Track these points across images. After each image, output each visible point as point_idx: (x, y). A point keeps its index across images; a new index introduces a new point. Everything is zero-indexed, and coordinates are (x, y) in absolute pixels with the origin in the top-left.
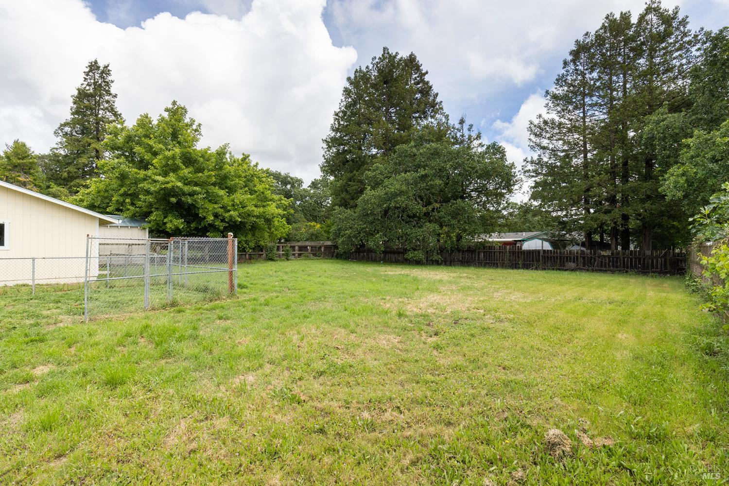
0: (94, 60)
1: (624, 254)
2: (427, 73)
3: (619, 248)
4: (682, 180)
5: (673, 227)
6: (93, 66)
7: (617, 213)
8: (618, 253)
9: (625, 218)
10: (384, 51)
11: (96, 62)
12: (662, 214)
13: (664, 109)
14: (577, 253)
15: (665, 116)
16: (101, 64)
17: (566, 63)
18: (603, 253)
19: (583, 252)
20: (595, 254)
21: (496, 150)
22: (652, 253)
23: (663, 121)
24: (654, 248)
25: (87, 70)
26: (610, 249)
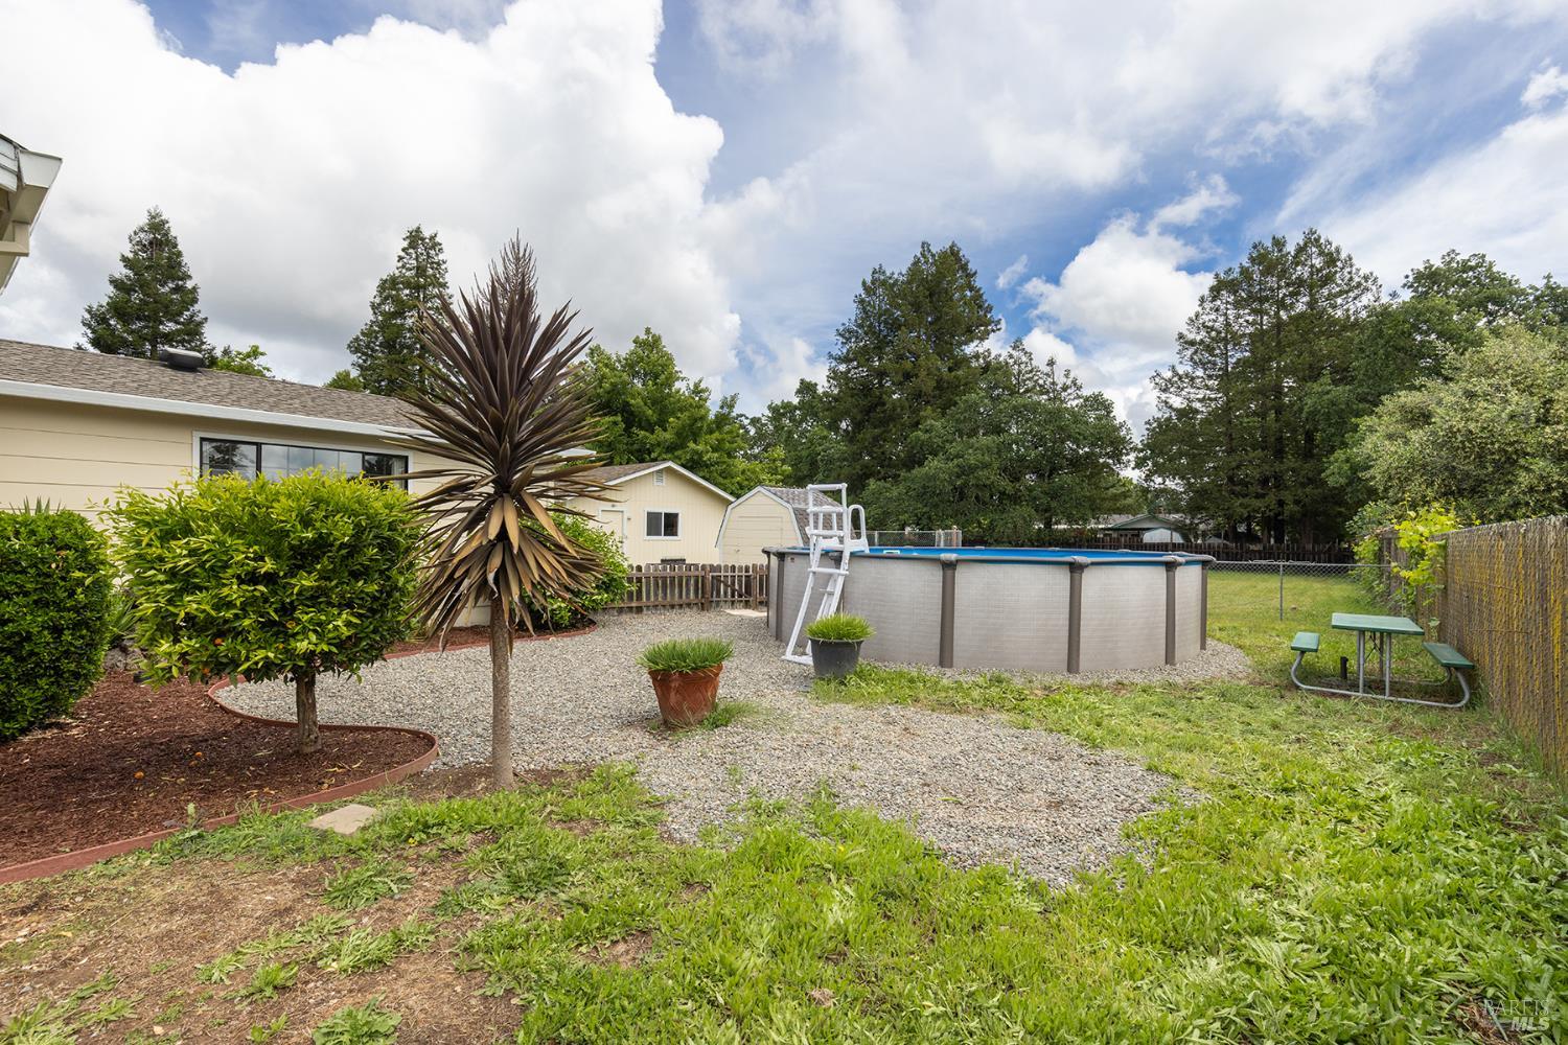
0: (414, 227)
1: (1278, 548)
2: (976, 273)
3: (1272, 541)
4: (1346, 467)
5: (1340, 513)
6: (415, 238)
7: (1271, 499)
8: (1271, 547)
9: (1281, 503)
10: (923, 247)
11: (418, 230)
12: (1325, 499)
13: (1326, 379)
14: (1219, 547)
15: (1329, 388)
16: (427, 234)
17: (1202, 300)
18: (1252, 547)
19: (1226, 546)
20: (1242, 548)
21: (1099, 404)
22: (1313, 547)
23: (1328, 393)
24: (1316, 541)
25: (405, 244)
26: (1260, 542)
